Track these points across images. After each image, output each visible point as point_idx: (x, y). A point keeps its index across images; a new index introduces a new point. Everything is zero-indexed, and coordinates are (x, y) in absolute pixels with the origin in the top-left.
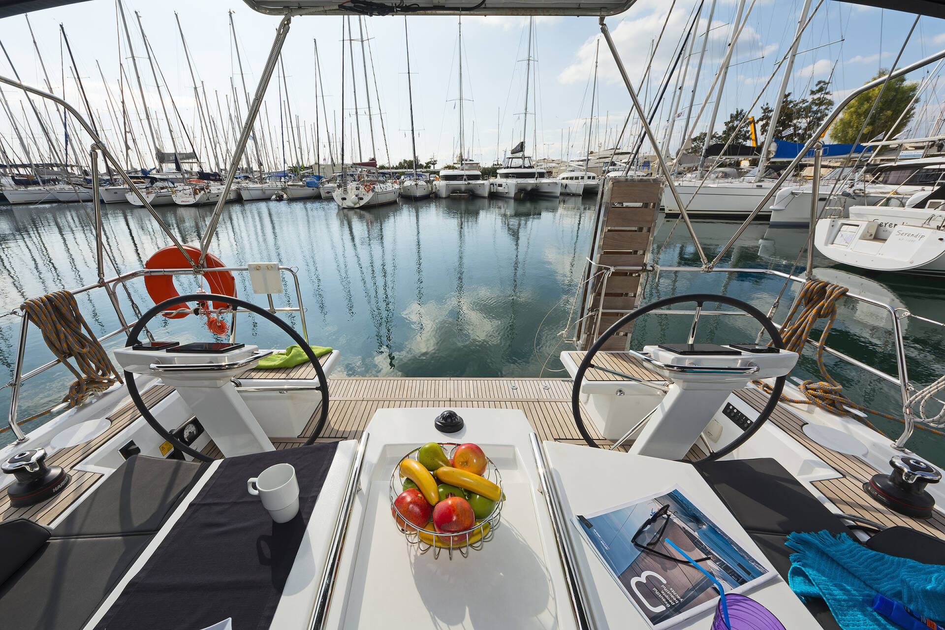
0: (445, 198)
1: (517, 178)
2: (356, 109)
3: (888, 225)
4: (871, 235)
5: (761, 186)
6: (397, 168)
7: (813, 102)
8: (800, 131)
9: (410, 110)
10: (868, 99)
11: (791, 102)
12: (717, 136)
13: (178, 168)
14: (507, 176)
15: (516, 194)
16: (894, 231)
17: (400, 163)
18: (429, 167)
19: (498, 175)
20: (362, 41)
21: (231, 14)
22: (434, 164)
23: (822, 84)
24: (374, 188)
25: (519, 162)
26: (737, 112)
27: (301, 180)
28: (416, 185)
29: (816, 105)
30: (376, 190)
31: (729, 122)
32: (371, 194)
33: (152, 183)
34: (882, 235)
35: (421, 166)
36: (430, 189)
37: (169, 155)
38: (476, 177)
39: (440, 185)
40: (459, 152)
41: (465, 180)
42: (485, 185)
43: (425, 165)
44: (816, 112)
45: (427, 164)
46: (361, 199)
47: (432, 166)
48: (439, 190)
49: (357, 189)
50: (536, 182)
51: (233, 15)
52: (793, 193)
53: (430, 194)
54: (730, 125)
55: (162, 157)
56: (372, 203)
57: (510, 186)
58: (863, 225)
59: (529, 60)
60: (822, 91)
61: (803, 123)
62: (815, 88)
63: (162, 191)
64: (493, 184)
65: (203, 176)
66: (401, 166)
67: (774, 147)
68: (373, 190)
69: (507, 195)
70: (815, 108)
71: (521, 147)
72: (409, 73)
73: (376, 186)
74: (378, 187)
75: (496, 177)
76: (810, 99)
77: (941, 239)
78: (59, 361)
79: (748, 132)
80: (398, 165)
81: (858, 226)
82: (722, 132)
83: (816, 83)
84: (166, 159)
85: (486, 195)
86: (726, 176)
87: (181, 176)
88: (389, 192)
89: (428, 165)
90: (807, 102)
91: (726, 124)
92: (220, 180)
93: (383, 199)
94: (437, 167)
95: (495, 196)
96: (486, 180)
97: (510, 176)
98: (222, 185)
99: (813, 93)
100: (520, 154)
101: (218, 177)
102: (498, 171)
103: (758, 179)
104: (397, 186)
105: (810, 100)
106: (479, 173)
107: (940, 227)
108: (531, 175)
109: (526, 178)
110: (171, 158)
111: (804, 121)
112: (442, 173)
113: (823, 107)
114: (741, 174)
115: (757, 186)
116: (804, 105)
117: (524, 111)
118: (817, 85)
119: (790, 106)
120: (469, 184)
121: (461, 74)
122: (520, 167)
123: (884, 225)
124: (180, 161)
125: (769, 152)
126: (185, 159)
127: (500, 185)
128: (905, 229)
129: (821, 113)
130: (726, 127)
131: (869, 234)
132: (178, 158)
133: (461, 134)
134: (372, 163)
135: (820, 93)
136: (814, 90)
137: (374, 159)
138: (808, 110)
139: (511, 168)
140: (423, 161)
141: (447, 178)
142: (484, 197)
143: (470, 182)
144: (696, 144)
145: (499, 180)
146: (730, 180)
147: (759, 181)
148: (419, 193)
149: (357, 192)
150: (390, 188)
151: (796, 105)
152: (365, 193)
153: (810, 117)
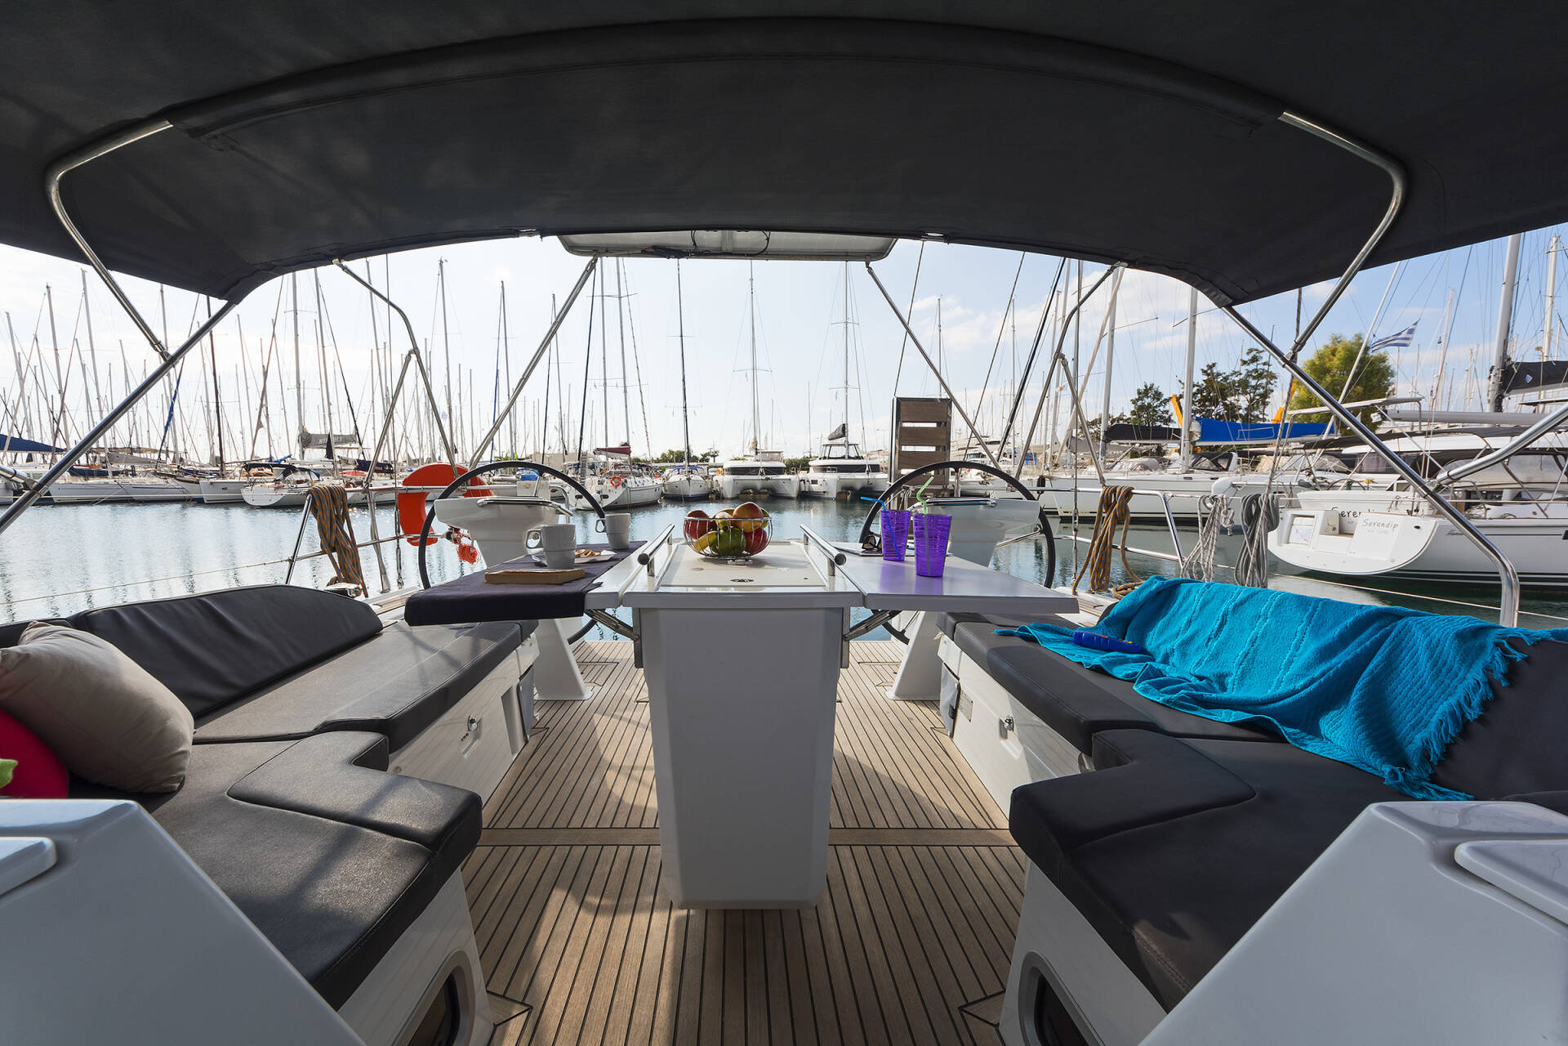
0: (732, 499)
1: (839, 471)
2: (605, 379)
3: (1351, 514)
4: (1334, 529)
5: (1191, 478)
6: (658, 461)
7: (1249, 374)
8: (1241, 412)
9: (682, 382)
10: (1327, 371)
11: (1219, 374)
12: (1125, 418)
13: (330, 455)
14: (824, 469)
15: (838, 494)
16: (1360, 520)
17: (663, 455)
18: (707, 460)
19: (811, 469)
20: (620, 298)
21: (441, 262)
22: (714, 456)
23: (1254, 352)
24: (626, 481)
25: (841, 451)
26: (1146, 386)
27: (514, 473)
28: (689, 479)
29: (1254, 378)
30: (629, 485)
31: (1138, 400)
32: (620, 491)
33: (286, 474)
34: (1348, 528)
35: (695, 459)
36: (709, 486)
37: (318, 437)
38: (778, 471)
39: (724, 481)
40: (753, 437)
41: (762, 474)
42: (791, 483)
43: (701, 457)
44: (1256, 387)
45: (705, 456)
46: (606, 497)
47: (711, 459)
48: (722, 488)
49: (600, 483)
50: (867, 477)
51: (444, 264)
52: (1233, 485)
53: (709, 494)
54: (1139, 403)
55: (306, 440)
56: (619, 504)
57: (828, 483)
58: (1320, 515)
59: (846, 323)
60: (1257, 360)
61: (1243, 401)
62: (1247, 358)
63: (299, 486)
64: (804, 481)
65: (363, 465)
66: (665, 459)
67: (1196, 427)
68: (624, 485)
69: (826, 496)
70: (1253, 382)
71: (843, 432)
72: (682, 336)
73: (628, 480)
74: (631, 482)
75: (808, 470)
76: (1244, 370)
77: (1418, 527)
78: (323, 553)
79: (1167, 412)
80: (659, 457)
81: (1313, 517)
82: (1129, 413)
83: (1247, 351)
84: (313, 441)
85: (794, 494)
86: (1145, 467)
87: (332, 467)
88: (648, 489)
89: (705, 459)
90: (1241, 374)
91: (1134, 402)
92: (391, 472)
93: (637, 498)
94: (718, 460)
95: (806, 497)
96: (793, 474)
97: (829, 469)
98: (392, 478)
99: (1244, 363)
100: (841, 441)
101: (387, 468)
102: (810, 463)
103: (1185, 469)
104: (659, 481)
105: (1244, 373)
106: (782, 465)
107: (1412, 512)
108: (860, 469)
109: (851, 472)
110: (321, 442)
111: (1242, 398)
112: (726, 466)
113: (1264, 381)
114: (1165, 464)
115: (1185, 478)
116: (1237, 379)
117: (844, 384)
118: (1248, 353)
119: (1219, 380)
120: (768, 479)
121: (753, 338)
122: (843, 458)
123: (1346, 514)
124: (334, 446)
125: (1191, 434)
126: (342, 443)
127: (814, 482)
128: (1373, 517)
129: (1263, 388)
130: (1133, 406)
131: (1331, 528)
132: (333, 440)
133: (755, 411)
134: (625, 449)
135: (1255, 364)
136: (1246, 360)
137: (626, 444)
138: (1244, 385)
139: (829, 458)
140: (697, 452)
141: (734, 471)
142: (791, 498)
143: (768, 476)
144: (1096, 429)
145: (812, 475)
146: (1147, 472)
147: (1187, 473)
148: (692, 491)
149: (600, 488)
150: (648, 484)
151: (1226, 379)
152: (612, 488)
153: (1249, 394)
